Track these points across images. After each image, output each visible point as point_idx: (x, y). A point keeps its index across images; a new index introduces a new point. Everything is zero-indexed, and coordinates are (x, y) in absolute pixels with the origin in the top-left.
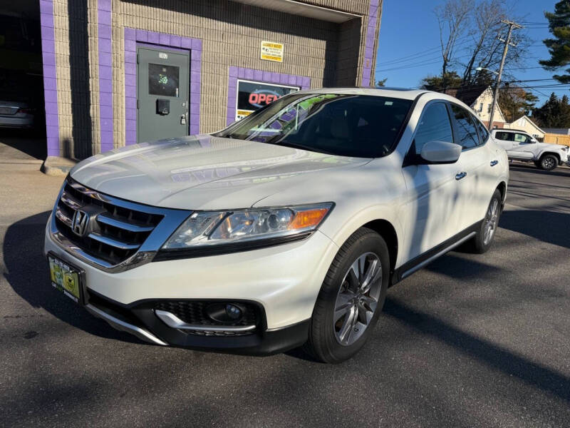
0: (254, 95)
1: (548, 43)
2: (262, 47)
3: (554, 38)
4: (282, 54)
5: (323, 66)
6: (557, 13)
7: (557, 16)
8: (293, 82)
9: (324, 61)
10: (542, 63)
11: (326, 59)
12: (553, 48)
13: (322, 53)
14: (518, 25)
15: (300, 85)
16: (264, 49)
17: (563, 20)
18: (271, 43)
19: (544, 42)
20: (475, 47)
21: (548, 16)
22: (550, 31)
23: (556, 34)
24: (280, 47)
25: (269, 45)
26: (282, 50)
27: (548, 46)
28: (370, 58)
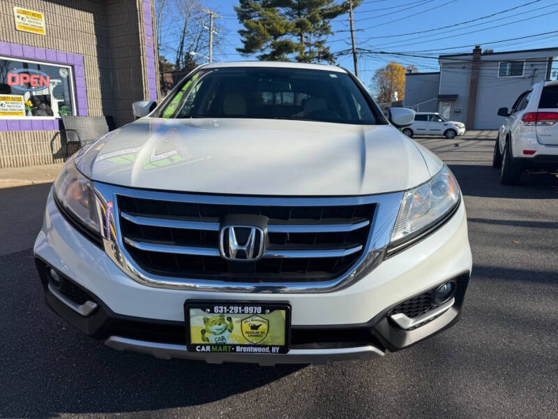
0: (14, 75)
1: (242, 33)
2: (16, 14)
3: (245, 29)
4: (43, 25)
5: (95, 43)
6: (242, 7)
7: (243, 10)
8: (63, 60)
9: (95, 36)
10: (239, 50)
11: (96, 35)
12: (246, 37)
13: (91, 27)
14: (217, 16)
15: (72, 63)
16: (18, 17)
17: (247, 14)
18: (26, 10)
19: (239, 32)
20: (180, 34)
21: (236, 9)
22: (240, 23)
23: (246, 25)
24: (39, 16)
25: (24, 13)
26: (44, 22)
27: (242, 35)
28: (150, 36)
